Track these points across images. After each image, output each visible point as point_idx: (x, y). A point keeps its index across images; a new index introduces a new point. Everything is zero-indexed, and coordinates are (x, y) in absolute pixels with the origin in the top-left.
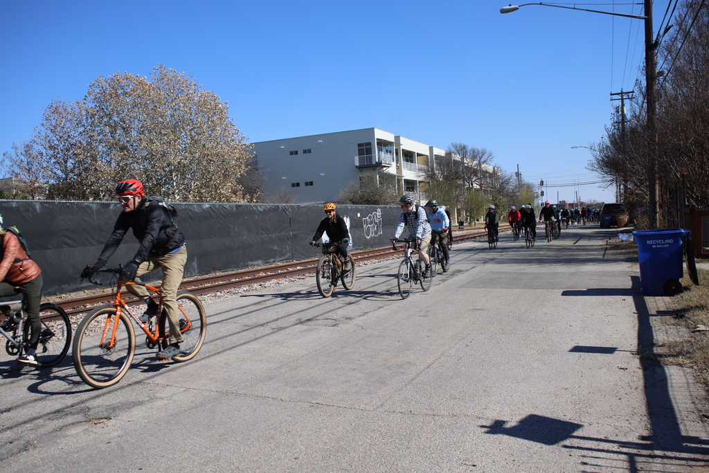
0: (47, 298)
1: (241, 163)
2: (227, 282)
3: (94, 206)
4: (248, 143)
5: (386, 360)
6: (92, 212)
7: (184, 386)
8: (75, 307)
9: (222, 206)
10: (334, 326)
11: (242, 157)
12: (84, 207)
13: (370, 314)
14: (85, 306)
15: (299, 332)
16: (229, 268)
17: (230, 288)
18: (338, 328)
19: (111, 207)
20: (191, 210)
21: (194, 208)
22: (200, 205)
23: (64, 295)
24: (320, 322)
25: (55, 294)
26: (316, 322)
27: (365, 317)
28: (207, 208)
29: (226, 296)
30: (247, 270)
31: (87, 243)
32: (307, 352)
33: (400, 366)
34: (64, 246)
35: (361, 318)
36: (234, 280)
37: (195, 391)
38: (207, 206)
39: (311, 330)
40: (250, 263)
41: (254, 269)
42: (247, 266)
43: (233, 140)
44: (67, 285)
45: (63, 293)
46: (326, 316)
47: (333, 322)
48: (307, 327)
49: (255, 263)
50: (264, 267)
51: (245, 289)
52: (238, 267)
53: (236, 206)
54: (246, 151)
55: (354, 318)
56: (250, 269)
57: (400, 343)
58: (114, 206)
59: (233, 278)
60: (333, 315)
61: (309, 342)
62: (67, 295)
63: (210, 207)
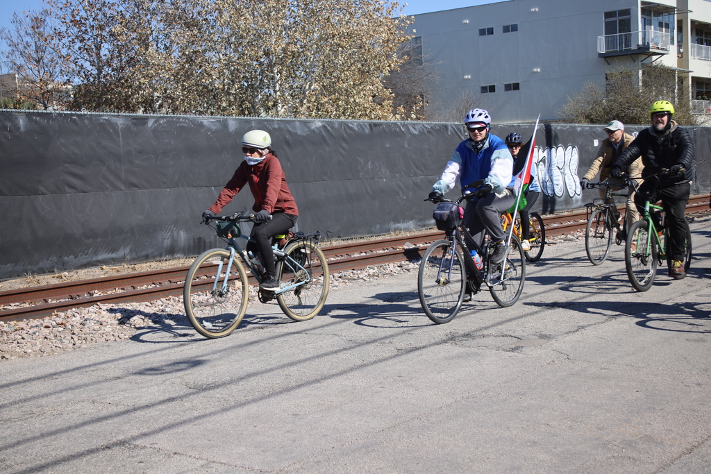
0: (37, 277)
1: (391, 49)
2: (345, 258)
3: (120, 122)
4: (403, 15)
5: (601, 429)
6: (116, 132)
7: (204, 456)
8: (74, 295)
9: (346, 124)
10: (513, 350)
11: (392, 37)
12: (101, 124)
13: (588, 332)
14: (92, 295)
15: (446, 358)
16: (354, 233)
17: (346, 269)
18: (521, 356)
19: (150, 123)
20: (289, 132)
21: (295, 128)
22: (304, 123)
23: (66, 273)
24: (489, 341)
25: (52, 271)
26: (481, 341)
27: (577, 336)
28: (318, 128)
29: (336, 283)
30: (387, 237)
31: (108, 186)
32: (450, 401)
33: (630, 444)
34: (67, 189)
35: (571, 337)
36: (356, 255)
37: (222, 468)
38: (318, 123)
39: (468, 355)
40: (393, 226)
41: (400, 236)
42: (388, 231)
43: (378, 10)
44: (71, 257)
45: (65, 270)
46: (503, 328)
47: (512, 342)
48: (462, 350)
49: (401, 225)
50: (417, 233)
51: (371, 272)
52: (371, 233)
53: (370, 125)
54: (398, 28)
55: (554, 337)
56: (393, 236)
57: (638, 394)
58: (155, 122)
59: (356, 251)
60: (515, 328)
61: (459, 380)
62: (72, 274)
63: (324, 126)
